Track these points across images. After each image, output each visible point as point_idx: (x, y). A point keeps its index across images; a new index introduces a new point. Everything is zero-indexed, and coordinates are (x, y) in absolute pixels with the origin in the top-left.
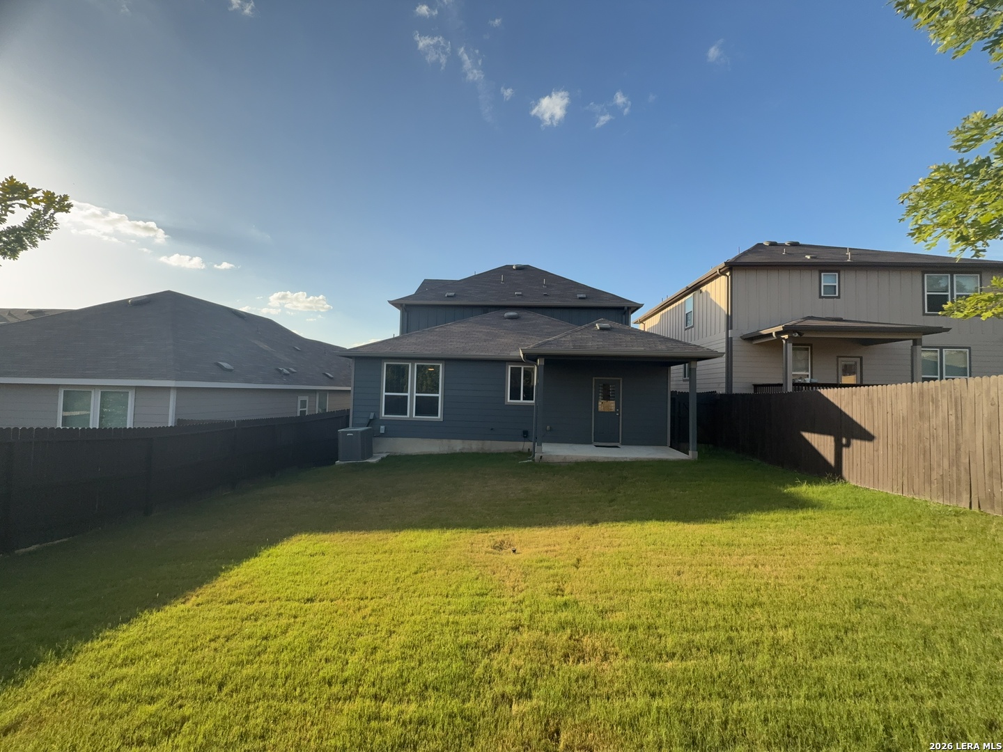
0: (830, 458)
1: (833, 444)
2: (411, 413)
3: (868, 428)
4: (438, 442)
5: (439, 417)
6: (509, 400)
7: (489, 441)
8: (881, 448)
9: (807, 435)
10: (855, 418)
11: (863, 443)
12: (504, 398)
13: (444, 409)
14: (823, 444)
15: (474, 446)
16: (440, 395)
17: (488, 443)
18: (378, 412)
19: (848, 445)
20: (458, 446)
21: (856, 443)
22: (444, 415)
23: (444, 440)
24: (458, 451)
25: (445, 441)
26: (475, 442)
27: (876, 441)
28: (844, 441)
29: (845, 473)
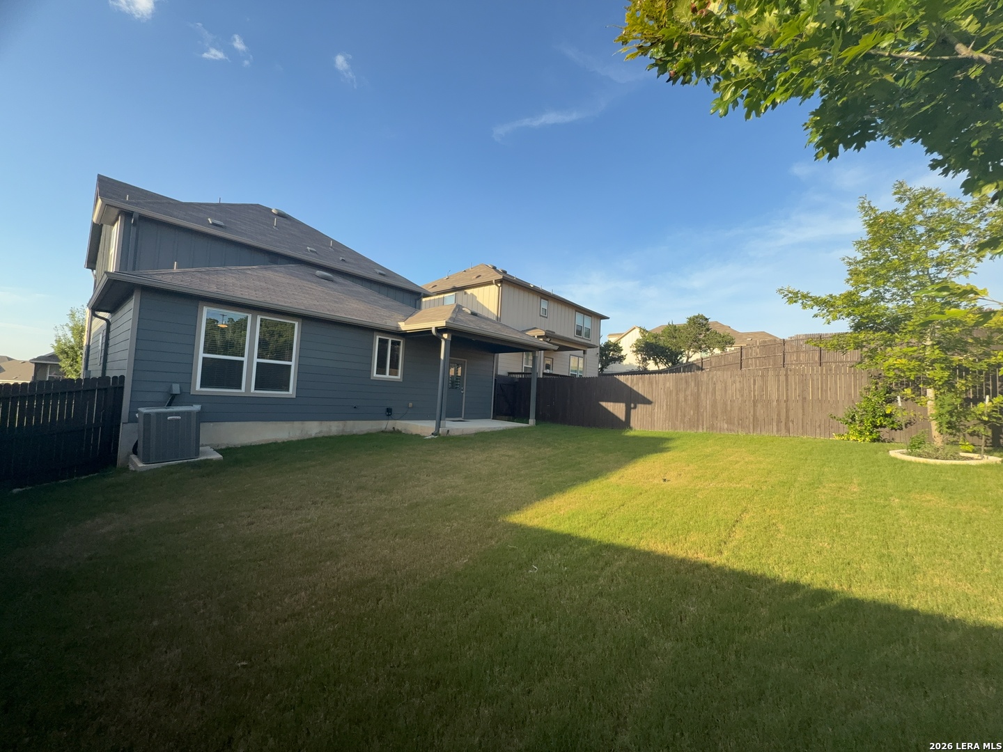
0: (622, 417)
1: (624, 408)
2: (248, 385)
3: (649, 398)
4: (287, 425)
5: (291, 392)
6: (375, 375)
7: (352, 422)
8: (656, 408)
9: (604, 404)
10: (640, 392)
11: (645, 406)
12: (370, 371)
13: (299, 381)
14: (617, 409)
15: (333, 428)
16: (293, 364)
17: (350, 423)
18: (189, 383)
19: (635, 408)
20: (313, 429)
21: (640, 406)
22: (298, 389)
23: (295, 422)
24: (313, 435)
25: (297, 424)
26: (336, 423)
27: (653, 404)
28: (632, 405)
29: (632, 424)
